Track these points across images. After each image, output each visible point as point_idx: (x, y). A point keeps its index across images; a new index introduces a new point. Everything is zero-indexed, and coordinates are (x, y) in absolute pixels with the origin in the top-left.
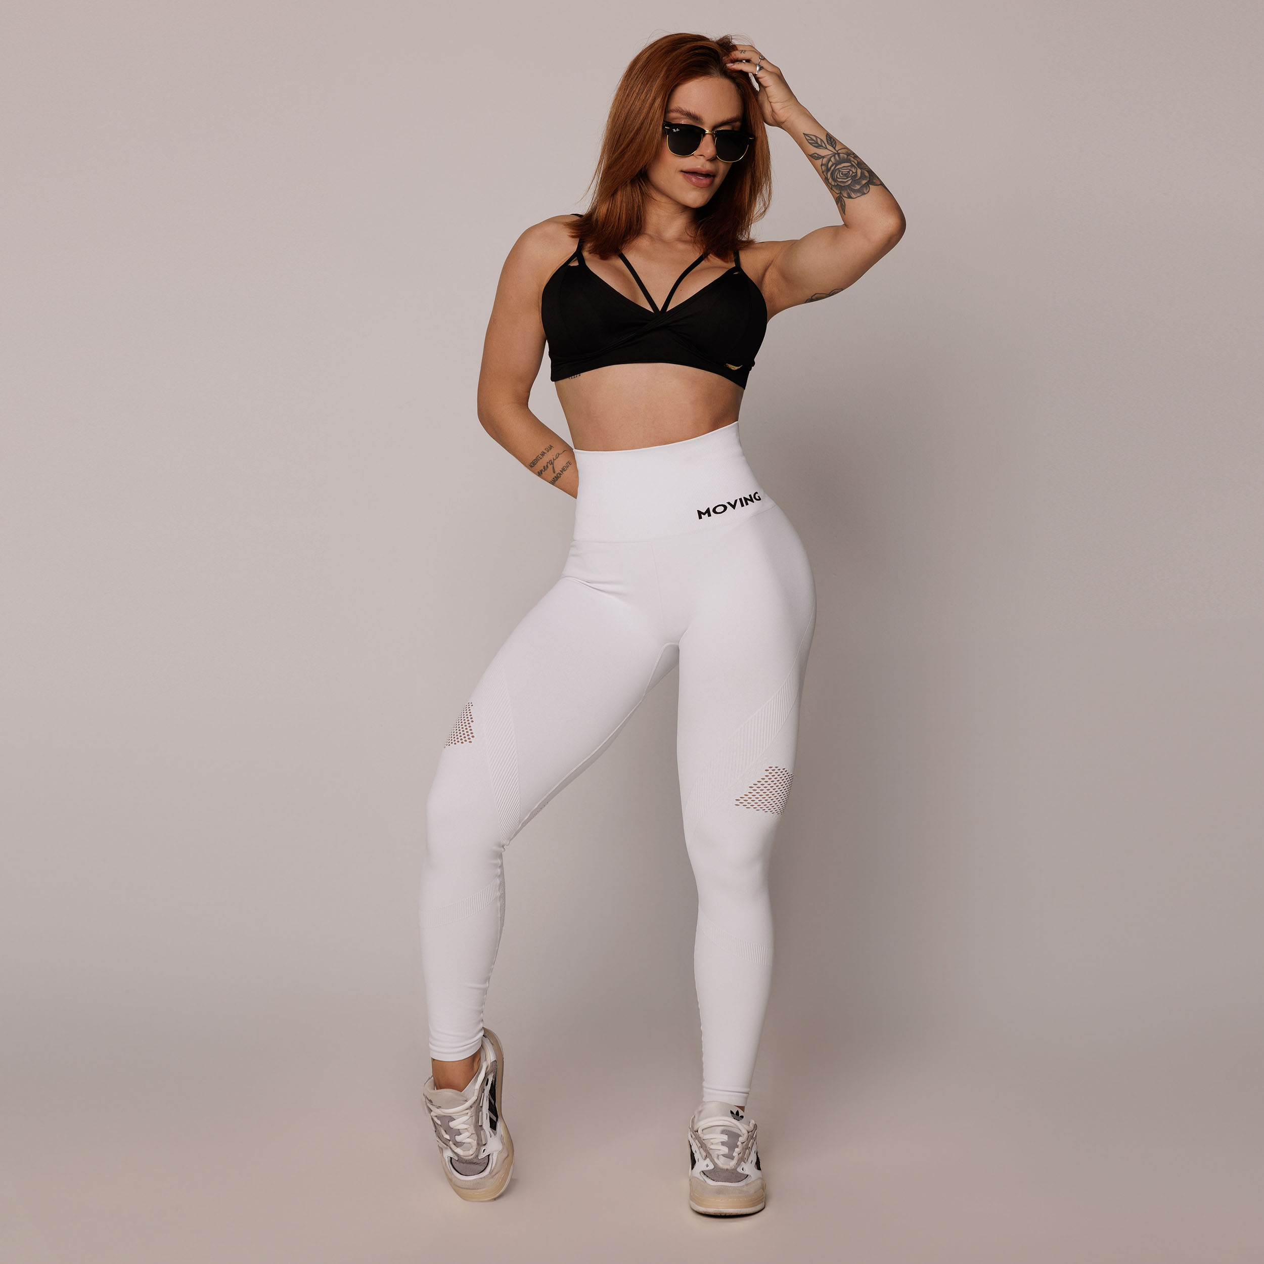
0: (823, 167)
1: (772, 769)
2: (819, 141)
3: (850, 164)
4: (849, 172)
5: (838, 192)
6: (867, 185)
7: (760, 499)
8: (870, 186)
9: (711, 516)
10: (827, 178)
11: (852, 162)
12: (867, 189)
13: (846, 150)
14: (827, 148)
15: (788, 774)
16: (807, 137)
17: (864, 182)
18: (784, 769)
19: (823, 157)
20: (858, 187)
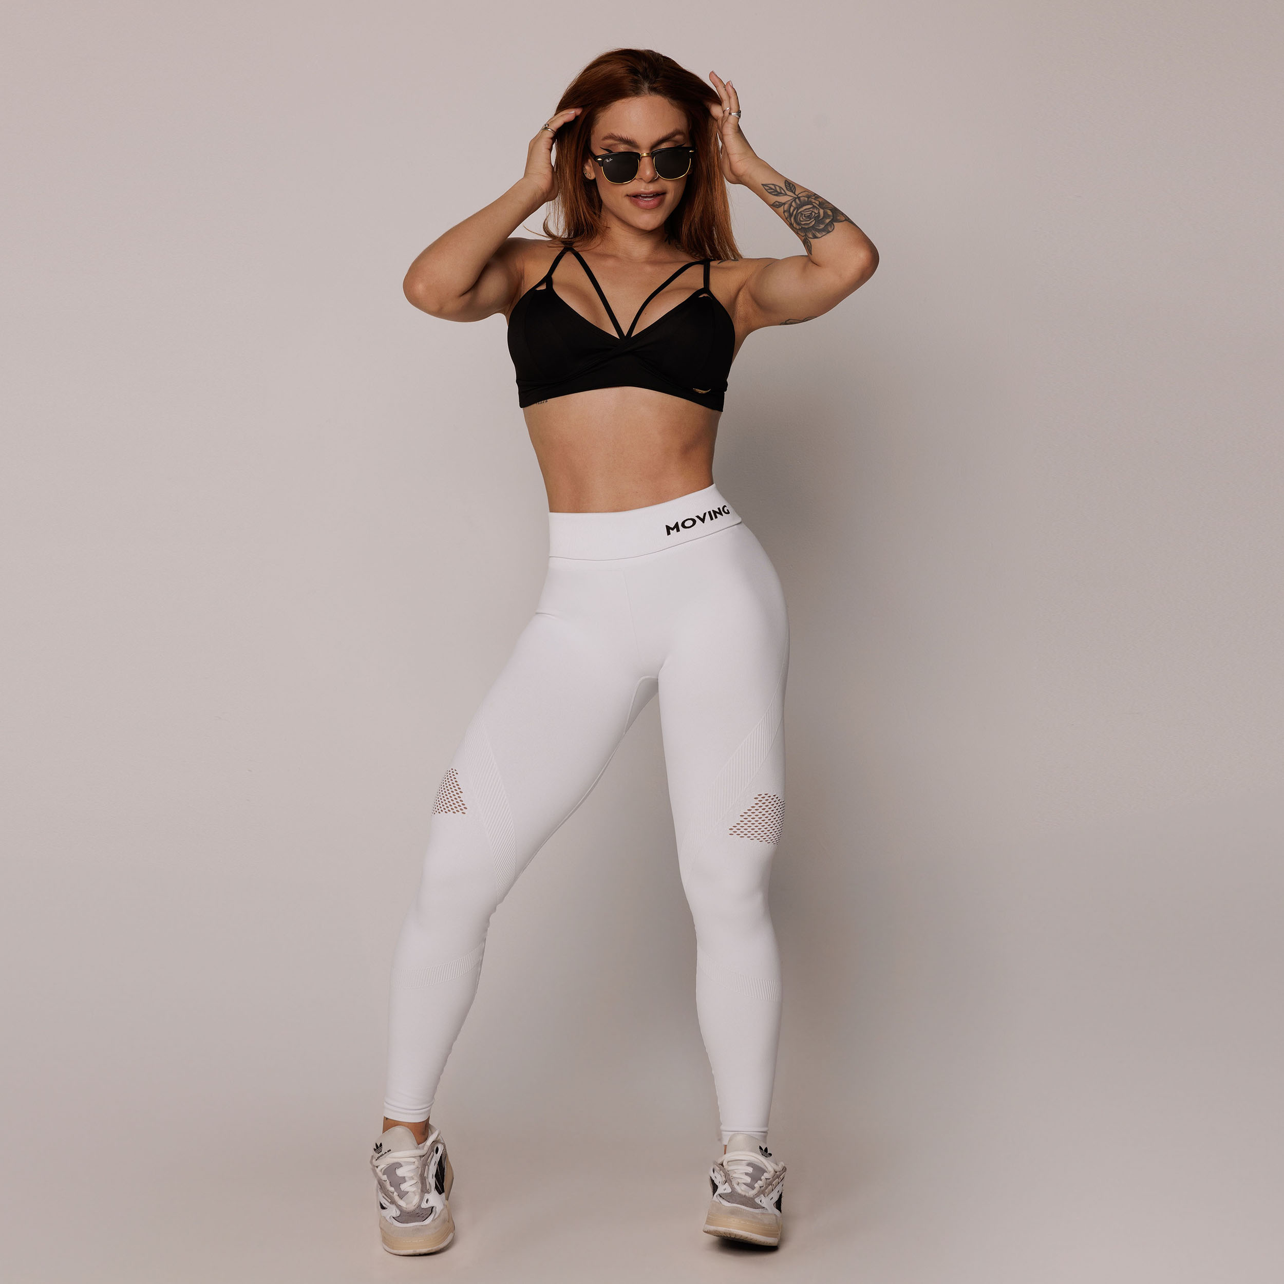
0: (785, 214)
1: (762, 796)
2: (778, 189)
3: (812, 206)
4: (811, 213)
5: (803, 235)
6: (831, 223)
7: (728, 513)
8: (835, 224)
9: (679, 531)
10: (792, 224)
11: (814, 204)
12: (831, 227)
13: (807, 193)
14: (786, 194)
15: (780, 801)
16: (766, 188)
17: (828, 221)
18: (774, 796)
19: (784, 204)
20: (822, 226)
